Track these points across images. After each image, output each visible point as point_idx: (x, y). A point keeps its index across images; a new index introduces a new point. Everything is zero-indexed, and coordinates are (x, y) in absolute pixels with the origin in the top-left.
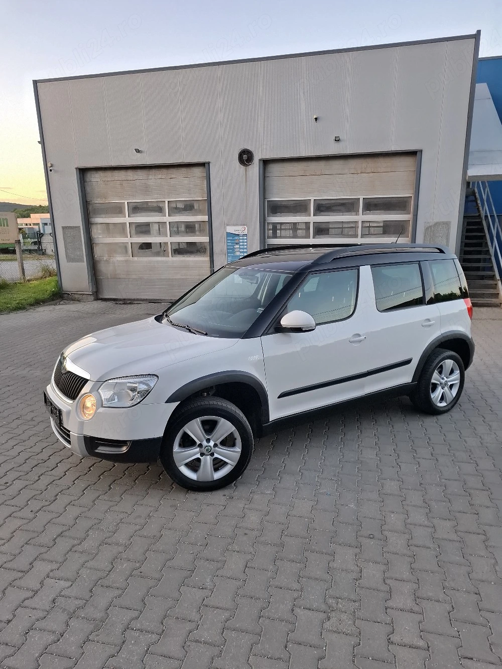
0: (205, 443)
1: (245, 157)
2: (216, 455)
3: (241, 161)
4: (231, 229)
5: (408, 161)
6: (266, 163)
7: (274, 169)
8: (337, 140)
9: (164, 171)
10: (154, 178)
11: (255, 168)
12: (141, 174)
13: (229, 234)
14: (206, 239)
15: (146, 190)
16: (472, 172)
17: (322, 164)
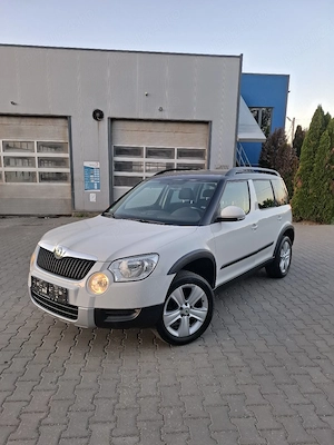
0: (184, 306)
1: (98, 114)
2: (191, 315)
3: (95, 117)
4: (87, 164)
5: (203, 127)
6: (112, 120)
7: (118, 125)
8: (161, 110)
9: (34, 120)
10: (26, 124)
11: (105, 123)
12: (15, 121)
13: (86, 167)
14: (68, 170)
15: (19, 132)
16: (241, 136)
17: (150, 124)
